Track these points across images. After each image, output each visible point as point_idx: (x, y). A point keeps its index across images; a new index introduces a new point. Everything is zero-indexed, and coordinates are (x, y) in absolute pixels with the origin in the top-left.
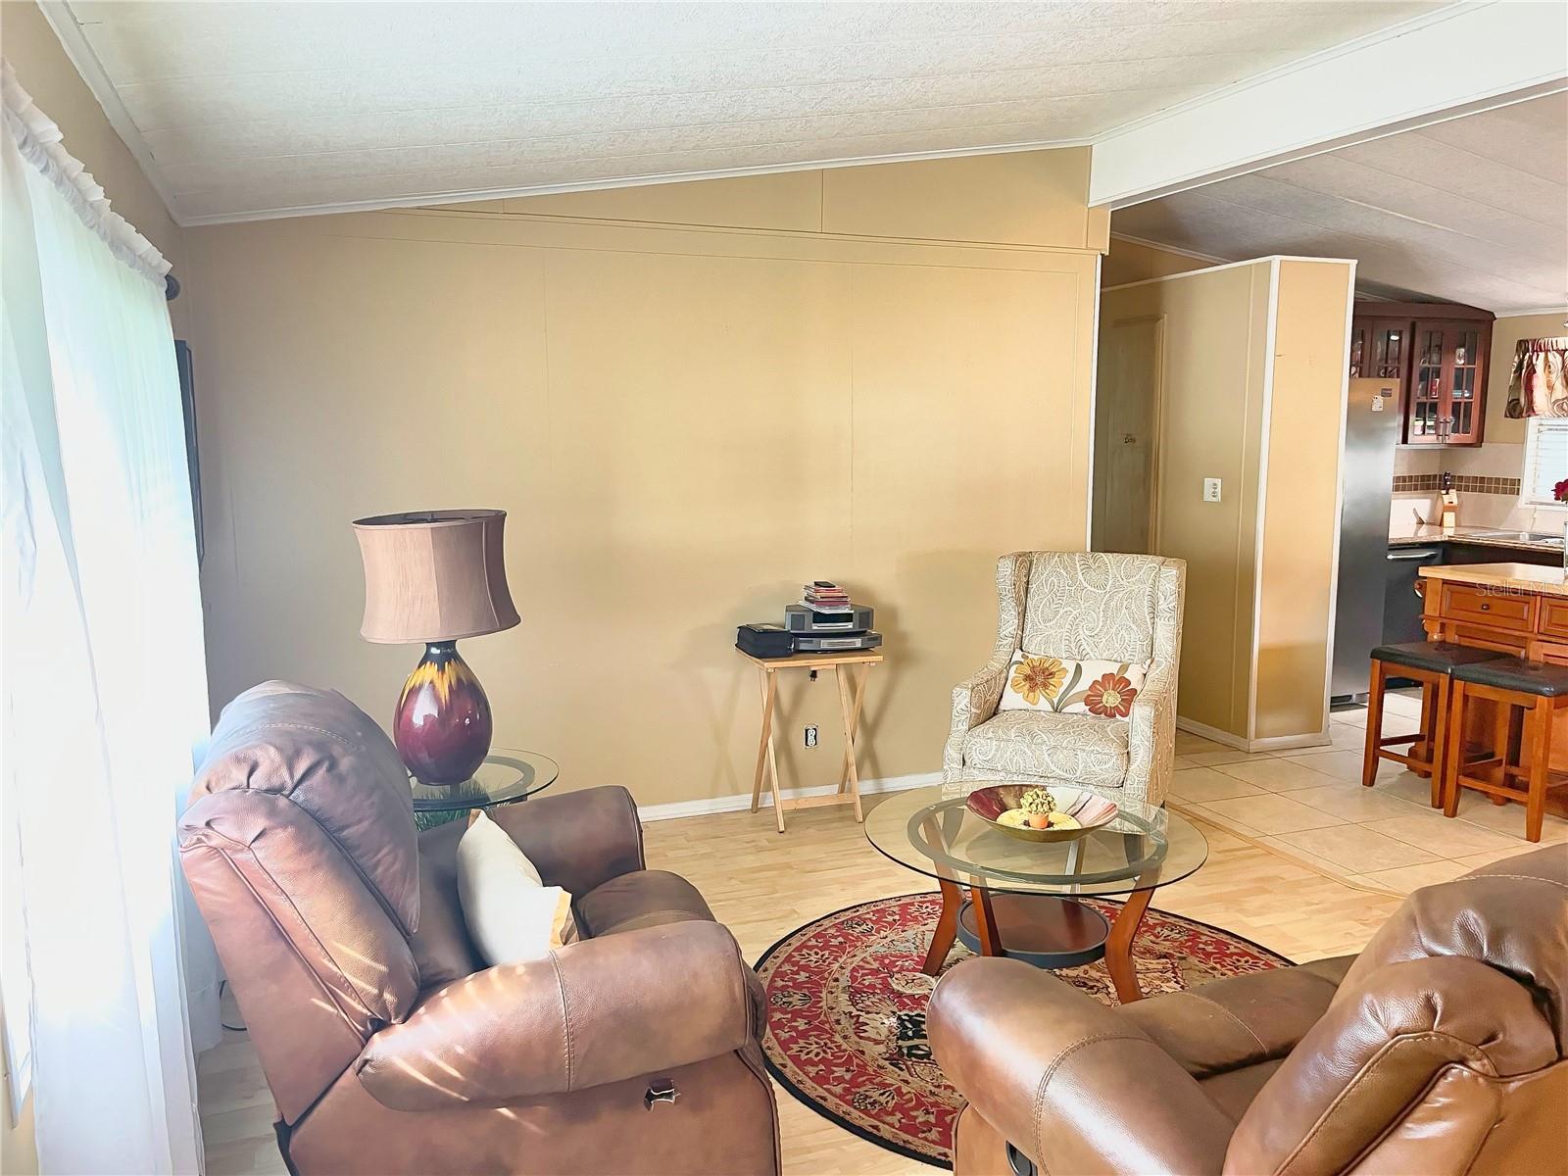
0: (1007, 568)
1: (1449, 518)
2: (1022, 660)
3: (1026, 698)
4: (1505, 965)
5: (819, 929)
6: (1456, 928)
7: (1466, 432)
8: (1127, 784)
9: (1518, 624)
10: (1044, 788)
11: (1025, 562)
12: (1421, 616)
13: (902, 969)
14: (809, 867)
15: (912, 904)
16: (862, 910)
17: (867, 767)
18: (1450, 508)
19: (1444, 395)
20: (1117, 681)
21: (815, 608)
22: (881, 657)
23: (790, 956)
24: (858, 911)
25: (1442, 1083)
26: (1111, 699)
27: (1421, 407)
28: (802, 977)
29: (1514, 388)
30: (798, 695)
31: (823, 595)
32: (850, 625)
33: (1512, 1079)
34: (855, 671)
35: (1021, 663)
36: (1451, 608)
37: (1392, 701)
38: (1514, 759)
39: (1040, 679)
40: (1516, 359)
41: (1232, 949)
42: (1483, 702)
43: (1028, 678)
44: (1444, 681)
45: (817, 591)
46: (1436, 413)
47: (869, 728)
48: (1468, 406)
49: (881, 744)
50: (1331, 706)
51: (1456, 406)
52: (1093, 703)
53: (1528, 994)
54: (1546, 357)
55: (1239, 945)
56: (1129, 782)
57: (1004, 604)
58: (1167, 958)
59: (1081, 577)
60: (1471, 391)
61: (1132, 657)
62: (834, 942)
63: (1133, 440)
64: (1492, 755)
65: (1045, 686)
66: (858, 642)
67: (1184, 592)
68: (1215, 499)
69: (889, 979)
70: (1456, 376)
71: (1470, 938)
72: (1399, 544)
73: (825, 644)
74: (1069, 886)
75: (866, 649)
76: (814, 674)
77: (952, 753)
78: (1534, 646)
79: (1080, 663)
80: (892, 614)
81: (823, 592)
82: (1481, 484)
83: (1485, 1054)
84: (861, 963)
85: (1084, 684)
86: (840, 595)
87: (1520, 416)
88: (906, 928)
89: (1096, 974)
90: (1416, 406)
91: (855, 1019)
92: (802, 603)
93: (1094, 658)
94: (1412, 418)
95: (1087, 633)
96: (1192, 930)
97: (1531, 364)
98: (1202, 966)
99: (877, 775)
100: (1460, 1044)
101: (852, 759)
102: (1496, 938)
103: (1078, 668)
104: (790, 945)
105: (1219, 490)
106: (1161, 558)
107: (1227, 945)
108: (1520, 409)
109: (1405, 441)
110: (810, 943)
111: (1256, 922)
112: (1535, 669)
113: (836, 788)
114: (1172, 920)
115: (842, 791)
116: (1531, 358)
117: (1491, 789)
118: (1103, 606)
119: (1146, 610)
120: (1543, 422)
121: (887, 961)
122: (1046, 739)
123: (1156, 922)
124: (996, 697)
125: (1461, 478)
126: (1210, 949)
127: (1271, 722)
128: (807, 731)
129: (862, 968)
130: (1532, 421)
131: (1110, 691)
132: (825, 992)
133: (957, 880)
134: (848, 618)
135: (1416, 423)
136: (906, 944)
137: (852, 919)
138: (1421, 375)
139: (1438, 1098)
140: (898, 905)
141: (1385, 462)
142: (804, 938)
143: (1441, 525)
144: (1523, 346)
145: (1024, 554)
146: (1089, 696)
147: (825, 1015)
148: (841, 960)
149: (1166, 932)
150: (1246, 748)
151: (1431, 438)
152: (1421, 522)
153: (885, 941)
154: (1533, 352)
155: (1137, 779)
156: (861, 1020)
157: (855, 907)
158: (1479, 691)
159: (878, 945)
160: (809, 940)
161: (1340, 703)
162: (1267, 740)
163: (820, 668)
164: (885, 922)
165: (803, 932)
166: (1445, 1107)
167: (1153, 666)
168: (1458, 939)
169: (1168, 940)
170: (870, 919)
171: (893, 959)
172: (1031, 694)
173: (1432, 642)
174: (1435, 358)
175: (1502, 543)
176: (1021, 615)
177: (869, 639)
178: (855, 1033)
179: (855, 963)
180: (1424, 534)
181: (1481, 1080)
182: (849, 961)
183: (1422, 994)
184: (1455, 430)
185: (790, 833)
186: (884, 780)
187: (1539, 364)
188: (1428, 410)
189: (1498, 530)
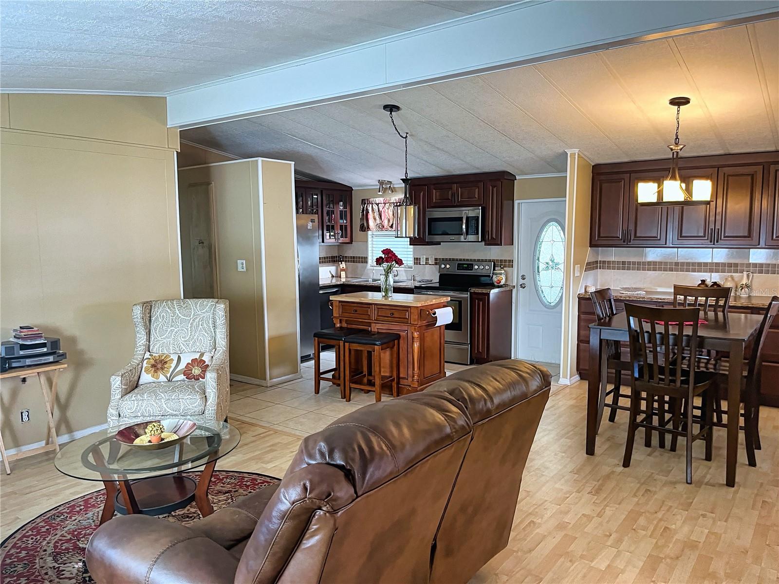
0: (138, 311)
1: (343, 274)
2: (150, 357)
3: (153, 376)
4: (335, 463)
5: (33, 525)
6: (317, 451)
7: (346, 237)
8: (206, 412)
9: (366, 317)
10: (159, 421)
11: (148, 307)
12: (332, 317)
13: (85, 535)
14: (28, 491)
15: (91, 498)
16: (60, 509)
17: (63, 428)
18: (343, 270)
19: (336, 222)
20: (199, 362)
21: (21, 342)
22: (66, 365)
23: (16, 544)
24: (58, 509)
25: (314, 519)
26: (196, 371)
27: (328, 226)
28: (24, 553)
29: (362, 219)
30: (14, 394)
31: (26, 333)
32: (45, 350)
33: (339, 511)
34: (51, 374)
35: (149, 359)
36: (343, 313)
37: (323, 355)
38: (370, 373)
39: (159, 366)
40: (362, 207)
41: (259, 481)
42: (357, 351)
43: (153, 366)
44: (341, 343)
45: (21, 332)
46: (334, 229)
47: (62, 405)
48: (346, 226)
49: (69, 413)
50: (301, 361)
51: (341, 226)
52: (187, 373)
53: (343, 473)
54: (372, 206)
55: (262, 479)
56: (207, 410)
57: (138, 329)
58: (229, 493)
59: (177, 312)
60: (346, 220)
61: (206, 349)
62: (44, 530)
63: (203, 243)
64: (362, 372)
65: (162, 369)
66: (51, 359)
67: (228, 315)
68: (243, 270)
69: (78, 542)
70: (340, 214)
71: (322, 454)
72: (324, 286)
73: (28, 362)
74: (177, 468)
75: (57, 362)
76: (24, 380)
77: (112, 411)
78: (373, 325)
79: (180, 355)
80: (73, 340)
81: (25, 332)
82: (354, 260)
83: (327, 503)
84: (60, 538)
85: (182, 366)
86: (37, 332)
87: (365, 231)
88: (88, 512)
89: (193, 510)
90: (326, 226)
91: (57, 569)
92: (12, 339)
93: (187, 351)
94: (325, 232)
95: (183, 339)
96: (241, 477)
97: (367, 209)
98: (245, 493)
99: (70, 430)
100: (317, 501)
101: (52, 425)
102: (331, 452)
103: (179, 358)
104: (15, 538)
105: (244, 265)
106: (217, 300)
107: (256, 480)
108: (365, 228)
109: (323, 242)
110: (27, 534)
111: (270, 466)
112: (374, 335)
113: (43, 443)
114: (231, 474)
115: (47, 443)
116: (367, 206)
117: (362, 387)
118: (190, 326)
119: (211, 326)
120: (374, 233)
121: (76, 533)
122: (163, 396)
123: (224, 476)
124: (136, 378)
125: (346, 257)
126: (248, 483)
127: (276, 371)
128: (22, 413)
129: (61, 540)
130: (370, 233)
131: (196, 367)
132: (38, 559)
133: (113, 479)
134: (43, 345)
135: (327, 234)
136: (88, 521)
137: (54, 515)
138: (327, 213)
139: (314, 527)
140: (83, 501)
141: (316, 251)
142: (24, 532)
143: (340, 277)
144: (364, 202)
145: (147, 302)
146: (185, 371)
147: (38, 572)
148: (48, 539)
149: (229, 480)
150: (265, 385)
151: (333, 240)
152: (333, 276)
153: (74, 522)
154: (367, 204)
155: (210, 408)
156: (61, 569)
157: (56, 507)
158: (355, 346)
159: (70, 525)
160: (27, 532)
161: (305, 359)
162: (274, 380)
163: (27, 375)
164: (75, 512)
165: (23, 529)
166: (316, 530)
167: (216, 352)
168: (318, 456)
169: (229, 484)
170: (66, 512)
171: (80, 531)
172: (156, 374)
173: (338, 328)
174: (331, 206)
175: (362, 283)
176: (148, 334)
177: (58, 356)
178: (57, 577)
179: (57, 539)
180: (334, 281)
181: (327, 514)
182: (53, 539)
183: (302, 483)
184: (342, 237)
185: (14, 474)
186: (75, 433)
187: (370, 209)
188: (330, 228)
189: (361, 278)
